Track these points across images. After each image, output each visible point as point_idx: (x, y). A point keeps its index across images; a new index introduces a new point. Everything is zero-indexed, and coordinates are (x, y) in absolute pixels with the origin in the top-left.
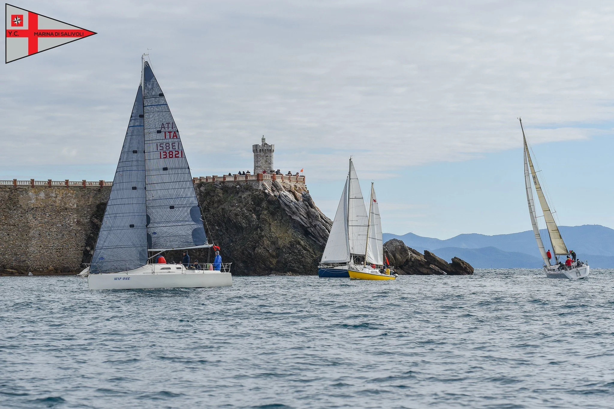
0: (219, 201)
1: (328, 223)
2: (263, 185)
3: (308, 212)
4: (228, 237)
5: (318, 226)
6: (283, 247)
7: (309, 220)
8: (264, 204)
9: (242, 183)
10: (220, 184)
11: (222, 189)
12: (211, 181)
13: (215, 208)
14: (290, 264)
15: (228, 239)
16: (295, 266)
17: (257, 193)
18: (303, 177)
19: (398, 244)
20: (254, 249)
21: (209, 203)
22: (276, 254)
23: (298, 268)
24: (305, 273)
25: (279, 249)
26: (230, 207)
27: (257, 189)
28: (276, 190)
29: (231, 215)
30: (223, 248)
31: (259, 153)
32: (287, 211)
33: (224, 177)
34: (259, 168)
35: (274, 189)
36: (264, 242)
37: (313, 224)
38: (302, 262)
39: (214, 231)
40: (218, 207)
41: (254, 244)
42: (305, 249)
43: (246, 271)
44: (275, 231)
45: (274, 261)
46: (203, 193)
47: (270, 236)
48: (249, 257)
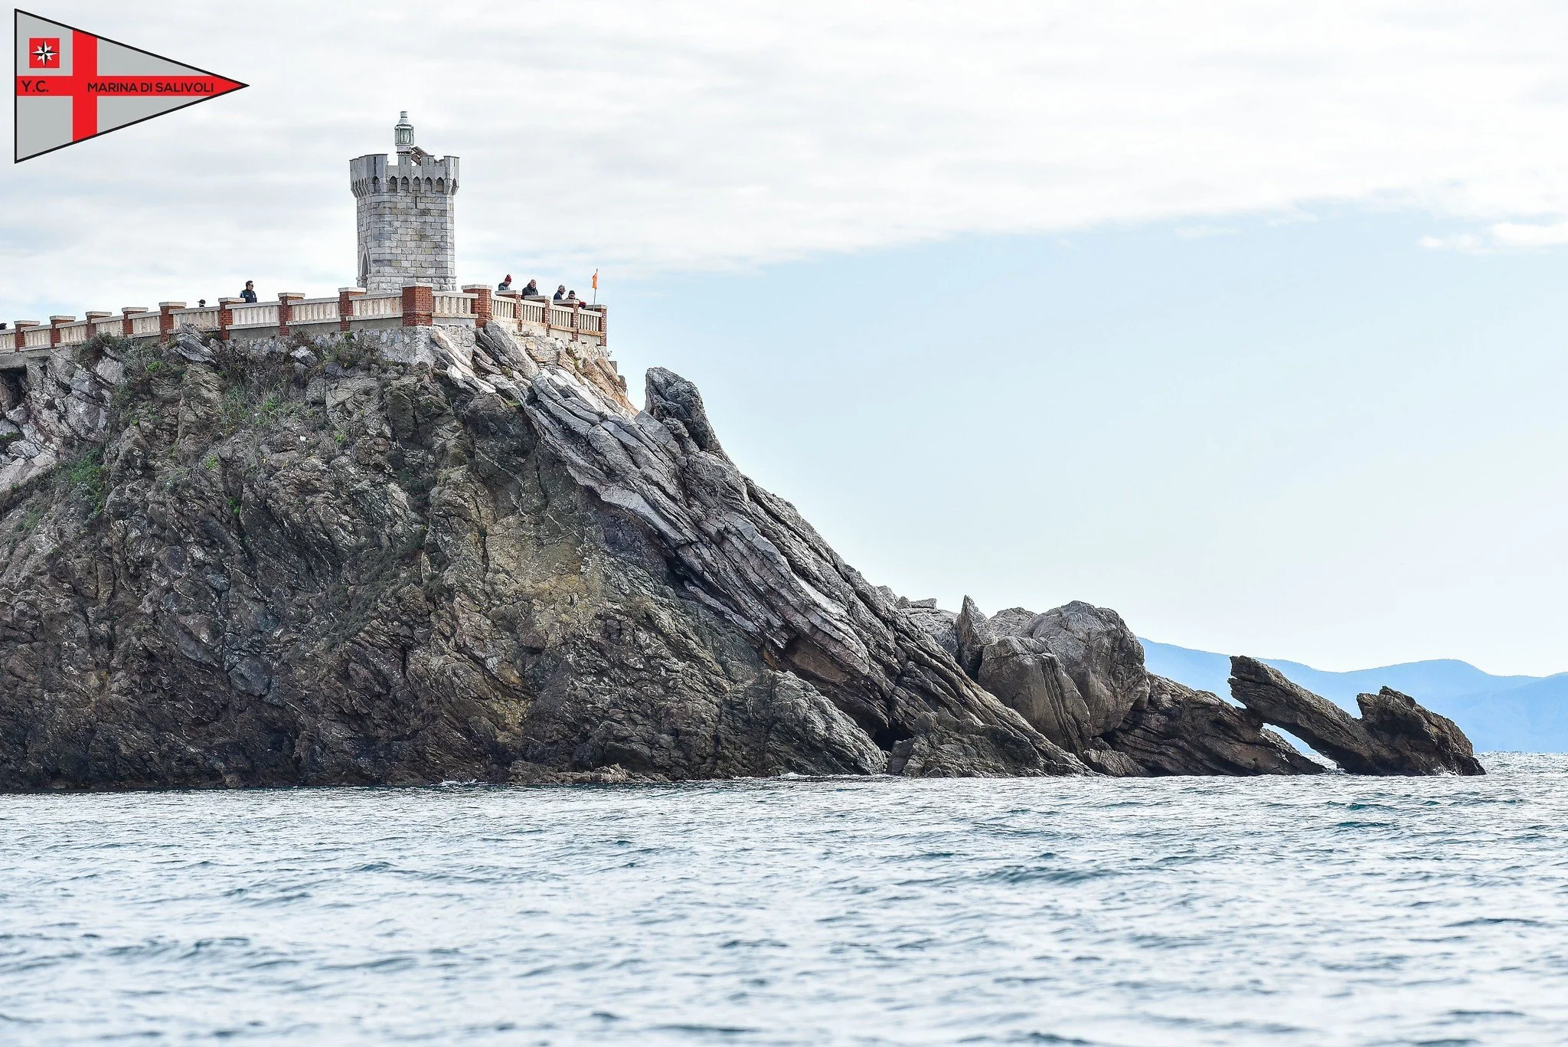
0: (204, 425)
1: (783, 523)
2: (433, 341)
3: (683, 470)
4: (255, 599)
5: (740, 535)
6: (565, 643)
7: (689, 506)
8: (447, 436)
9: (321, 338)
10: (205, 343)
11: (216, 368)
12: (154, 328)
13: (186, 458)
14: (608, 728)
15: (255, 608)
16: (636, 733)
17: (406, 380)
18: (599, 314)
19: (1098, 626)
20: (405, 651)
21: (151, 437)
22: (522, 677)
23: (651, 743)
24: (689, 770)
25: (536, 651)
26: (264, 448)
27: (404, 365)
28: (497, 370)
29: (276, 490)
30: (231, 652)
31: (386, 198)
32: (574, 465)
33: (224, 310)
34: (388, 269)
35: (487, 362)
36: (455, 618)
37: (713, 531)
38: (668, 714)
39: (180, 569)
40: (198, 457)
41: (404, 631)
42: (682, 652)
43: (364, 762)
44: (512, 566)
45: (514, 712)
46: (110, 386)
47: (488, 588)
48: (379, 696)
